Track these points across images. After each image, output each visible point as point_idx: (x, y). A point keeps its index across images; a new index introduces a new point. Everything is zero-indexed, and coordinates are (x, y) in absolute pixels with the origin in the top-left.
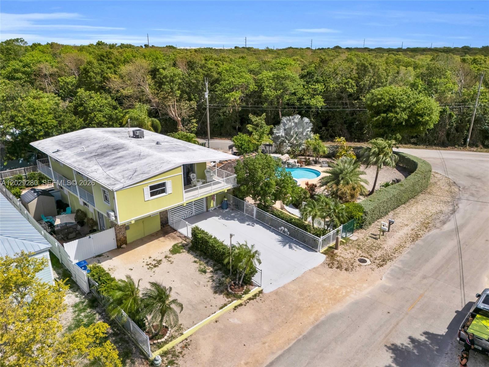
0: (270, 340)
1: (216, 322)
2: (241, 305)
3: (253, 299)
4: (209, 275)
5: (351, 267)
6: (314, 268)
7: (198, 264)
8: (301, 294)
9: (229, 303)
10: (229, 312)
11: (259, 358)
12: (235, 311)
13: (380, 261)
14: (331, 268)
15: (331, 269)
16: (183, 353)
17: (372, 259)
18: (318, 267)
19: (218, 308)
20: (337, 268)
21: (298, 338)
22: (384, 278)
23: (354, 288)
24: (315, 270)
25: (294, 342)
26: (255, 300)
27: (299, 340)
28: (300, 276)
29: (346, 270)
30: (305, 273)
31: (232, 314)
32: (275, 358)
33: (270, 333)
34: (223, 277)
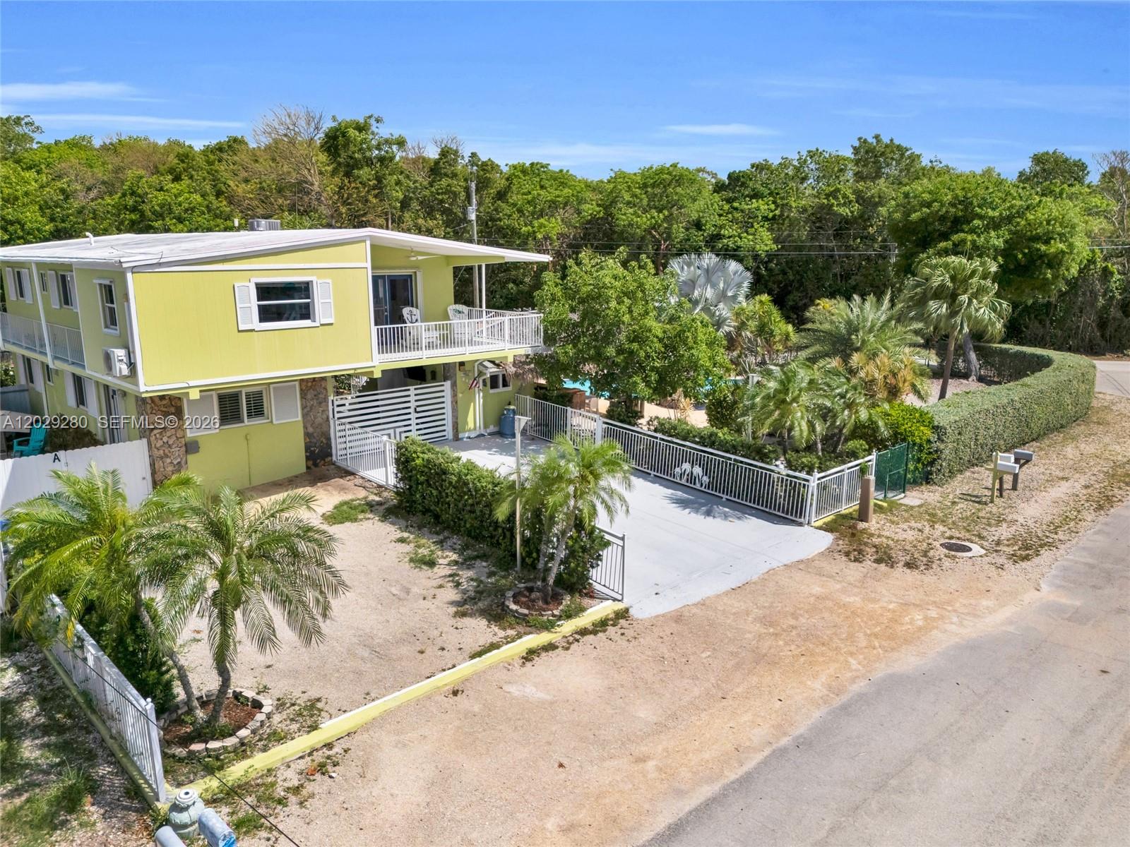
0: (666, 750)
1: (455, 693)
2: (551, 647)
3: (594, 632)
4: (442, 570)
5: (925, 559)
6: (801, 561)
7: (412, 545)
8: (767, 621)
9: (508, 643)
10: (507, 666)
11: (624, 808)
12: (529, 664)
13: (1016, 548)
14: (856, 560)
15: (857, 564)
16: (304, 792)
17: (985, 543)
18: (813, 560)
19: (466, 655)
20: (878, 561)
21: (774, 746)
22: (1044, 587)
23: (950, 608)
24: (804, 565)
25: (759, 757)
26: (600, 634)
27: (781, 753)
28: (755, 578)
29: (909, 565)
30: (771, 572)
31: (518, 670)
32: (687, 809)
33: (660, 728)
34: (491, 574)
